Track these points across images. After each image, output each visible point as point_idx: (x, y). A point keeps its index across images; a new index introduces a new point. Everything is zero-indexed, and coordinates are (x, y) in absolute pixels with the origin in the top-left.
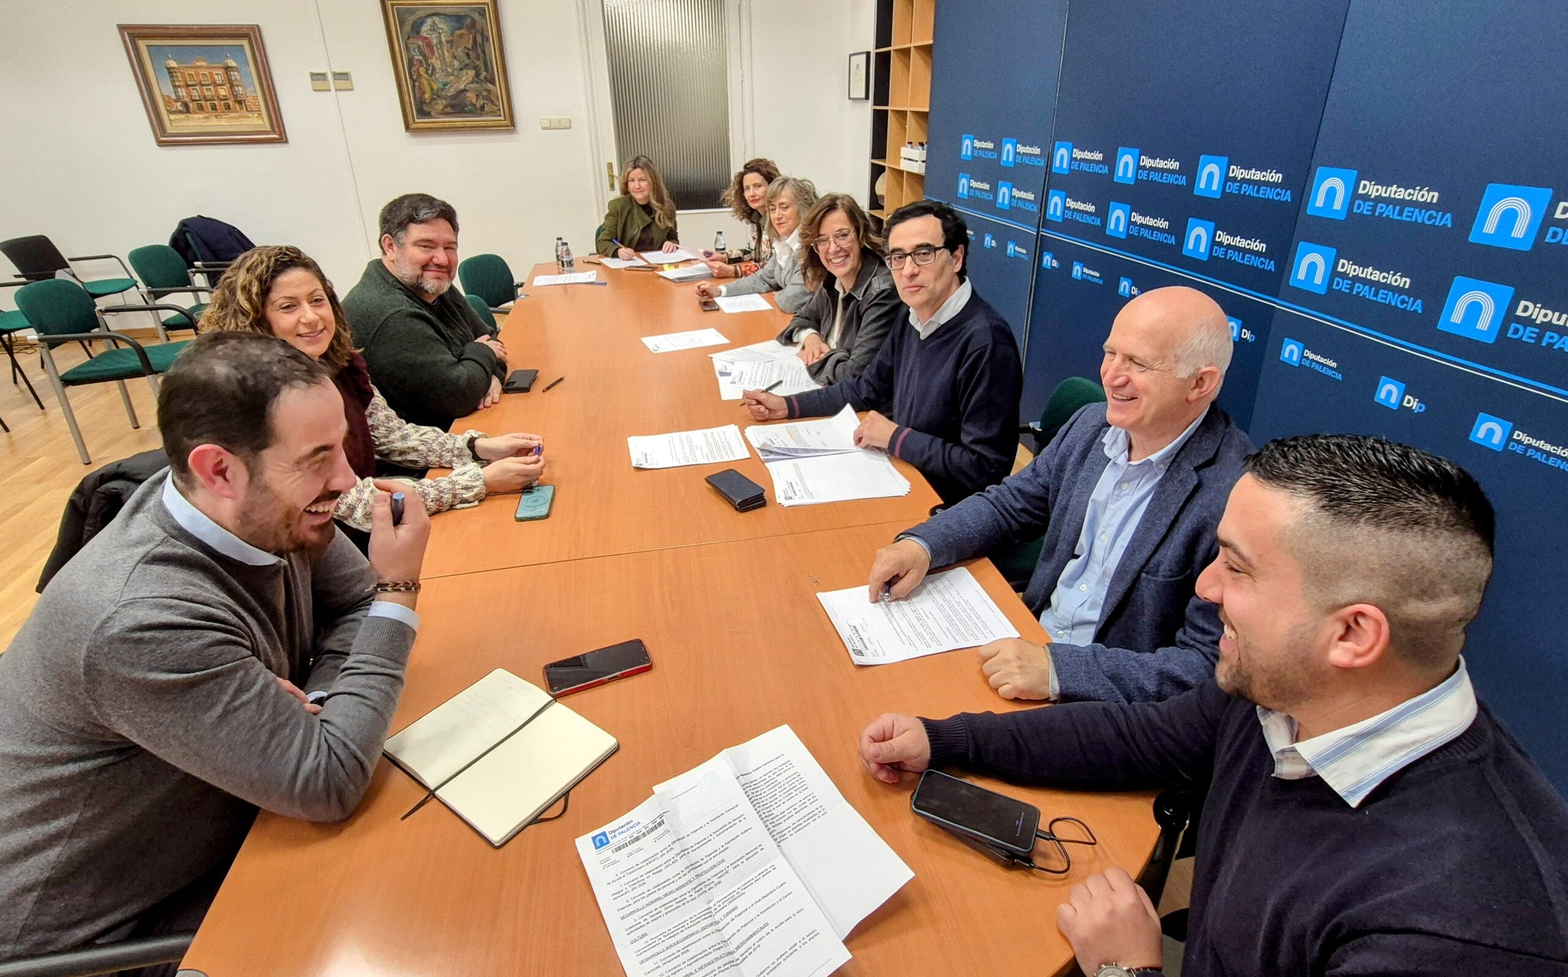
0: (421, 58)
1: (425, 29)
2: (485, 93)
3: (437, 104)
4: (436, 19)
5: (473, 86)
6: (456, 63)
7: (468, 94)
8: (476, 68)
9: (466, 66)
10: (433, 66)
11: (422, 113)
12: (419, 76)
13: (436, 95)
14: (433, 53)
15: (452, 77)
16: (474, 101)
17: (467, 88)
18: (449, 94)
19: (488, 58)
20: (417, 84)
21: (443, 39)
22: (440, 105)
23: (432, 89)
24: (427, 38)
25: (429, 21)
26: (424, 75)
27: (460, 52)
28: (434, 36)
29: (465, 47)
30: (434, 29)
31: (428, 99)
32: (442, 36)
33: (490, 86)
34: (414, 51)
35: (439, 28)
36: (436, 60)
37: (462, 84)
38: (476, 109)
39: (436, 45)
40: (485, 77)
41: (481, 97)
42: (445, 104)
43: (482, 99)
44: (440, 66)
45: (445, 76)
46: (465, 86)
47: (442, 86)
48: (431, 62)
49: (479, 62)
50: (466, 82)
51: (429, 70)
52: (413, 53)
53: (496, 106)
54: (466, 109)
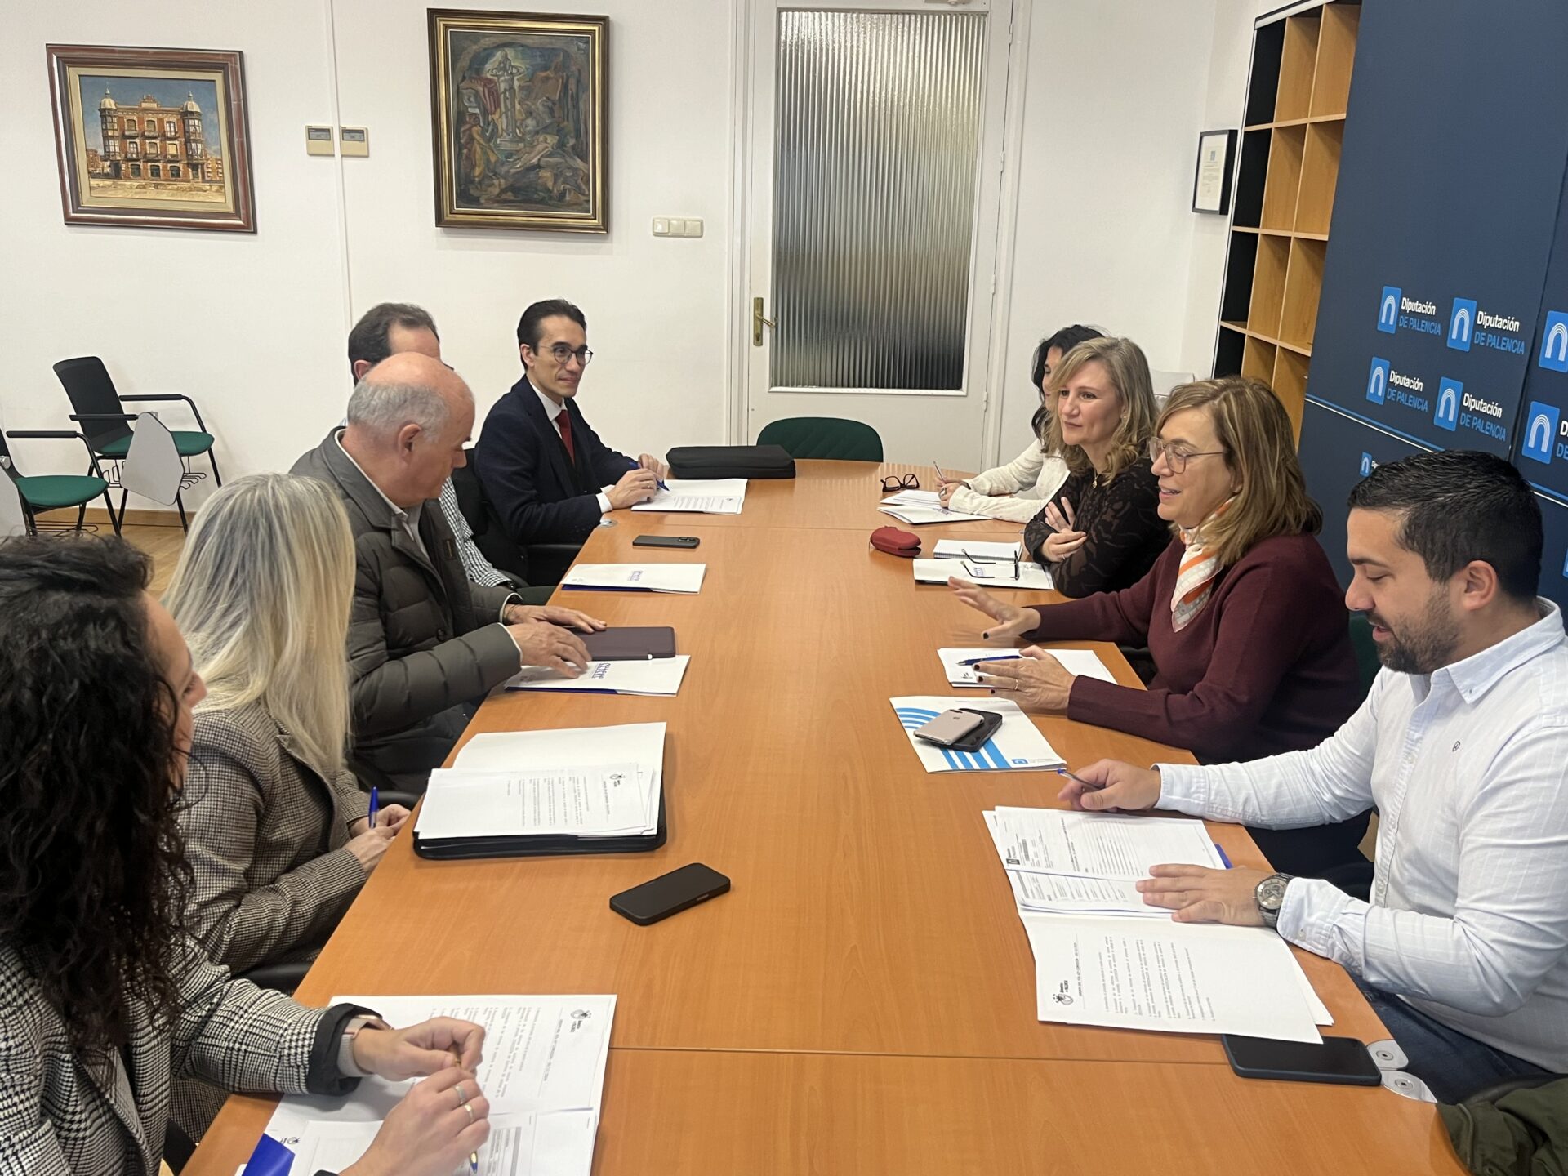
0: (477, 111)
1: (490, 68)
2: (569, 173)
3: (492, 185)
4: (510, 52)
5: (551, 160)
6: (531, 123)
7: (543, 173)
8: (560, 132)
9: (545, 129)
10: (496, 126)
11: (466, 197)
12: (471, 139)
13: (492, 172)
14: (497, 105)
15: (521, 145)
16: (550, 184)
17: (542, 163)
18: (513, 171)
19: (582, 118)
20: (465, 151)
21: (516, 84)
22: (496, 186)
23: (487, 161)
24: (491, 81)
25: (499, 55)
26: (479, 139)
27: (539, 105)
28: (502, 78)
29: (548, 98)
30: (505, 67)
31: (478, 176)
32: (515, 78)
33: (579, 163)
34: (469, 100)
35: (513, 67)
36: (501, 116)
37: (535, 156)
38: (551, 198)
39: (504, 93)
40: (573, 147)
41: (562, 179)
42: (503, 187)
43: (564, 183)
44: (504, 127)
45: (511, 141)
46: (539, 160)
47: (502, 157)
48: (493, 119)
49: (566, 123)
50: (542, 154)
51: (487, 131)
52: (467, 104)
53: (583, 195)
54: (536, 196)
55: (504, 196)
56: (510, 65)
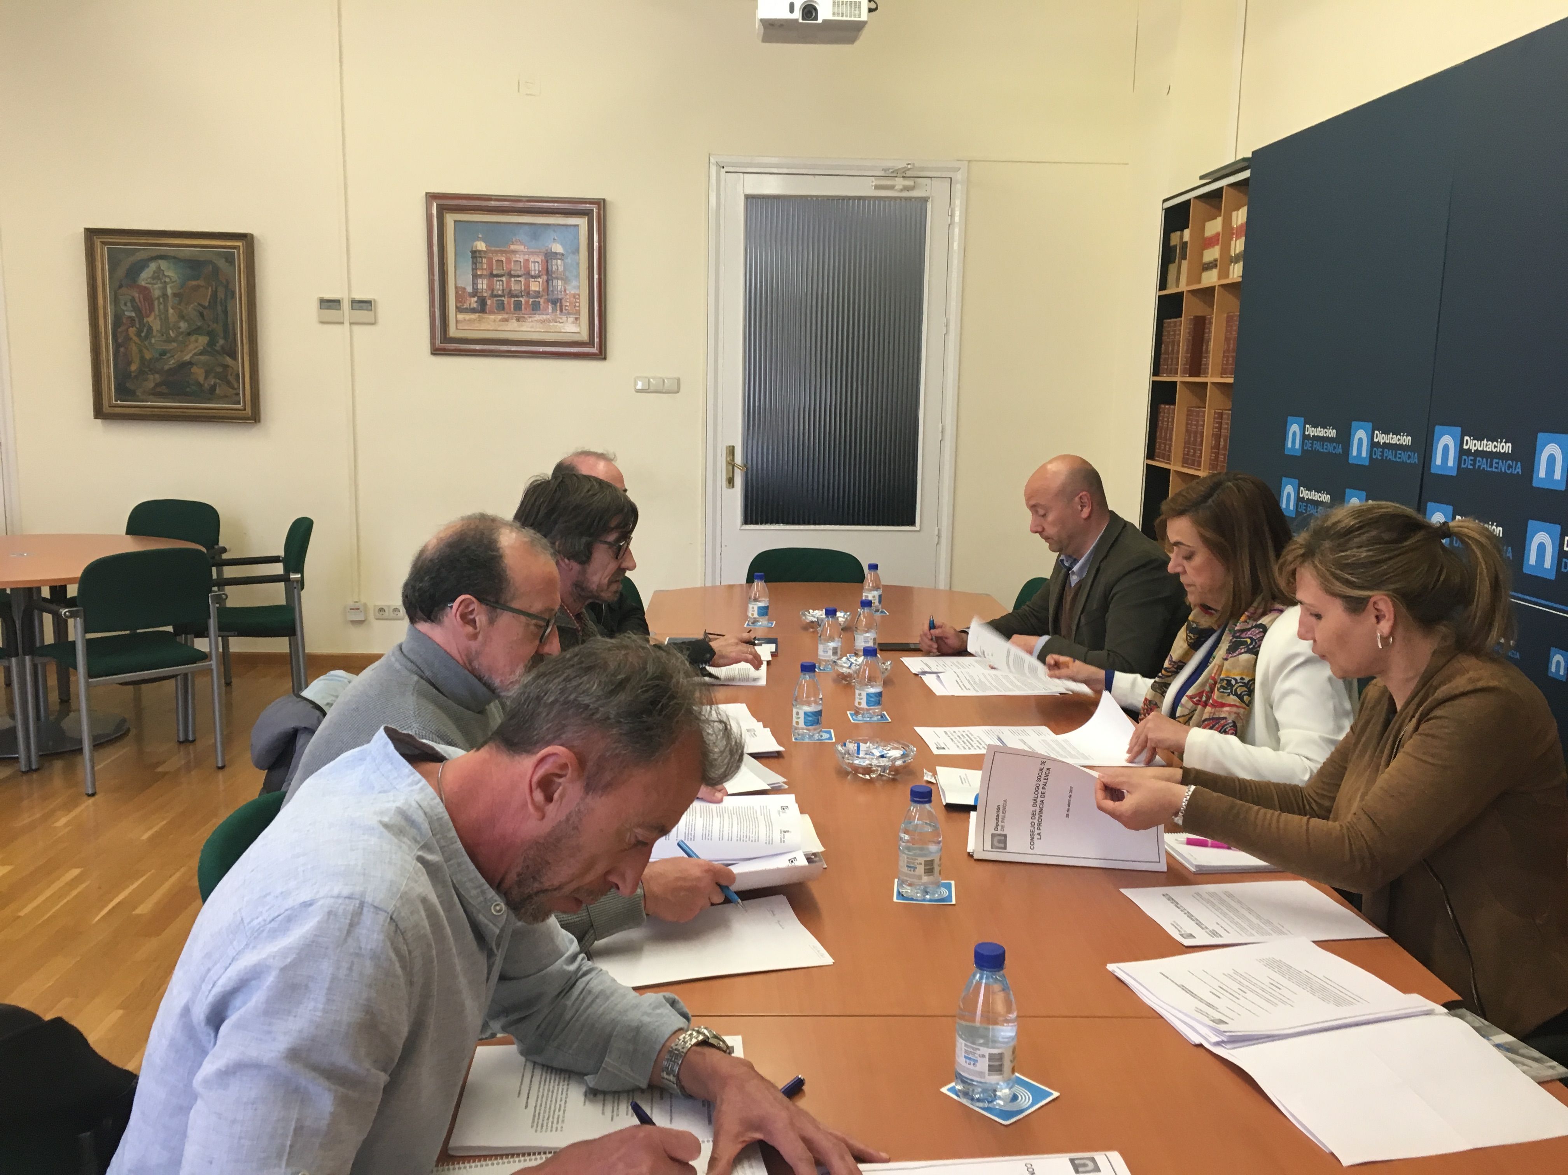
0: (133, 314)
1: (144, 278)
2: (219, 369)
3: (146, 380)
4: (163, 264)
5: (202, 358)
6: (183, 325)
7: (194, 369)
8: (210, 333)
9: (197, 331)
10: (150, 327)
11: (124, 391)
12: (128, 338)
13: (147, 367)
14: (152, 309)
15: (175, 345)
16: (201, 379)
17: (193, 361)
18: (166, 367)
19: (230, 320)
20: (122, 349)
21: (169, 291)
22: (151, 381)
23: (142, 359)
24: (145, 288)
25: (153, 266)
26: (135, 338)
27: (191, 310)
28: (156, 286)
29: (199, 304)
30: (159, 276)
31: (134, 372)
32: (168, 286)
33: (229, 360)
34: (126, 305)
35: (166, 276)
36: (155, 318)
37: (187, 354)
38: (203, 391)
39: (158, 298)
40: (222, 347)
41: (213, 374)
42: (158, 381)
43: (215, 377)
44: (159, 328)
45: (165, 341)
46: (191, 357)
47: (157, 355)
48: (148, 322)
49: (215, 325)
50: (193, 352)
51: (143, 331)
52: (124, 308)
53: (233, 388)
54: (188, 390)
55: (158, 389)
56: (164, 275)
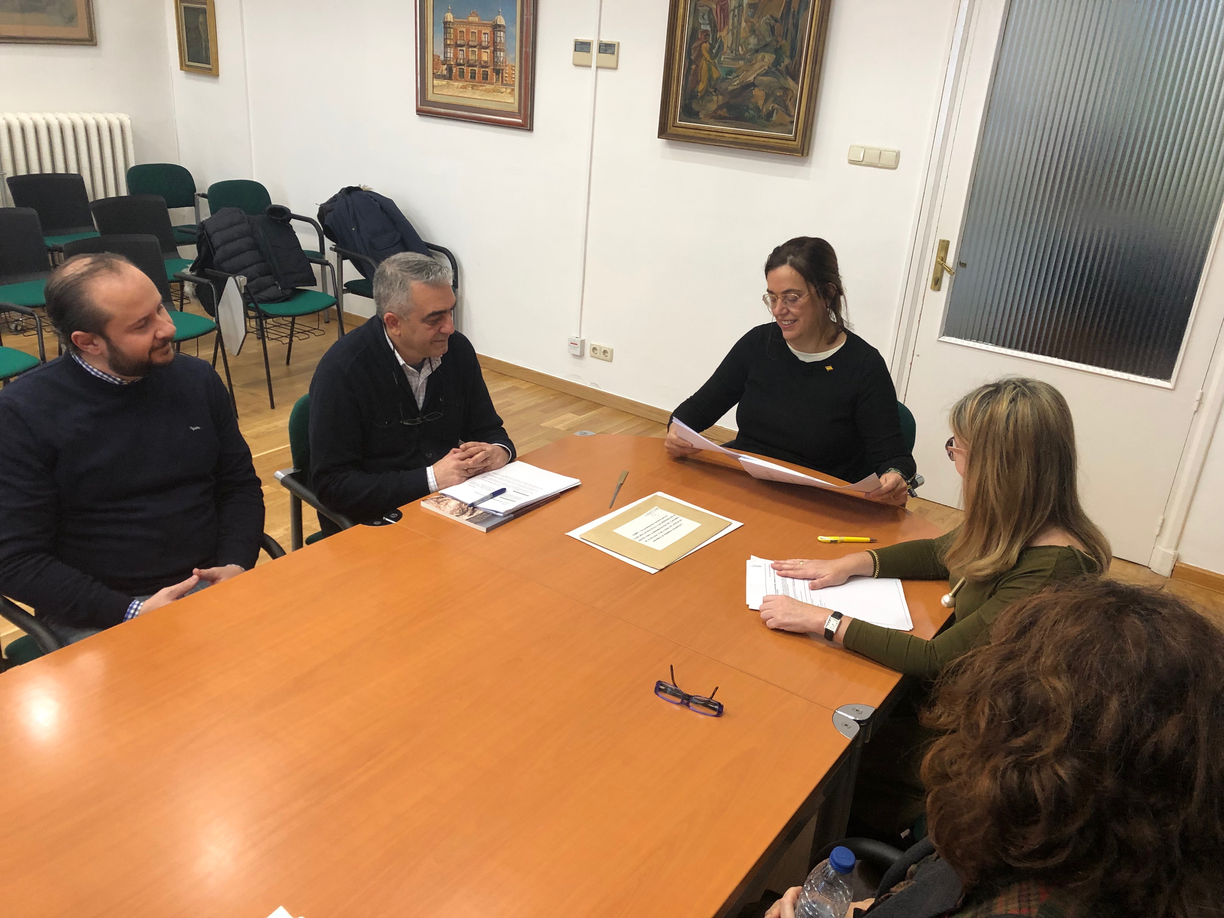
0: (708, 28)
2: (779, 93)
3: (711, 101)
5: (765, 79)
6: (753, 41)
7: (756, 92)
8: (778, 51)
9: (765, 48)
10: (722, 43)
11: (689, 113)
12: (700, 55)
13: (713, 87)
14: (726, 23)
15: (741, 63)
16: (760, 103)
17: (756, 82)
18: (730, 88)
19: (799, 37)
21: (745, 2)
22: (715, 102)
23: (710, 78)
26: (706, 55)
27: (762, 24)
29: (771, 17)
31: (700, 92)
33: (790, 82)
34: (703, 17)
36: (728, 33)
37: (752, 75)
38: (760, 117)
39: (734, 10)
40: (786, 67)
41: (772, 99)
42: (720, 103)
43: (774, 101)
44: (730, 44)
45: (733, 59)
46: (755, 78)
47: (723, 75)
48: (720, 36)
49: (784, 42)
50: (758, 72)
51: (714, 48)
52: (701, 21)
53: (789, 115)
54: (747, 114)
